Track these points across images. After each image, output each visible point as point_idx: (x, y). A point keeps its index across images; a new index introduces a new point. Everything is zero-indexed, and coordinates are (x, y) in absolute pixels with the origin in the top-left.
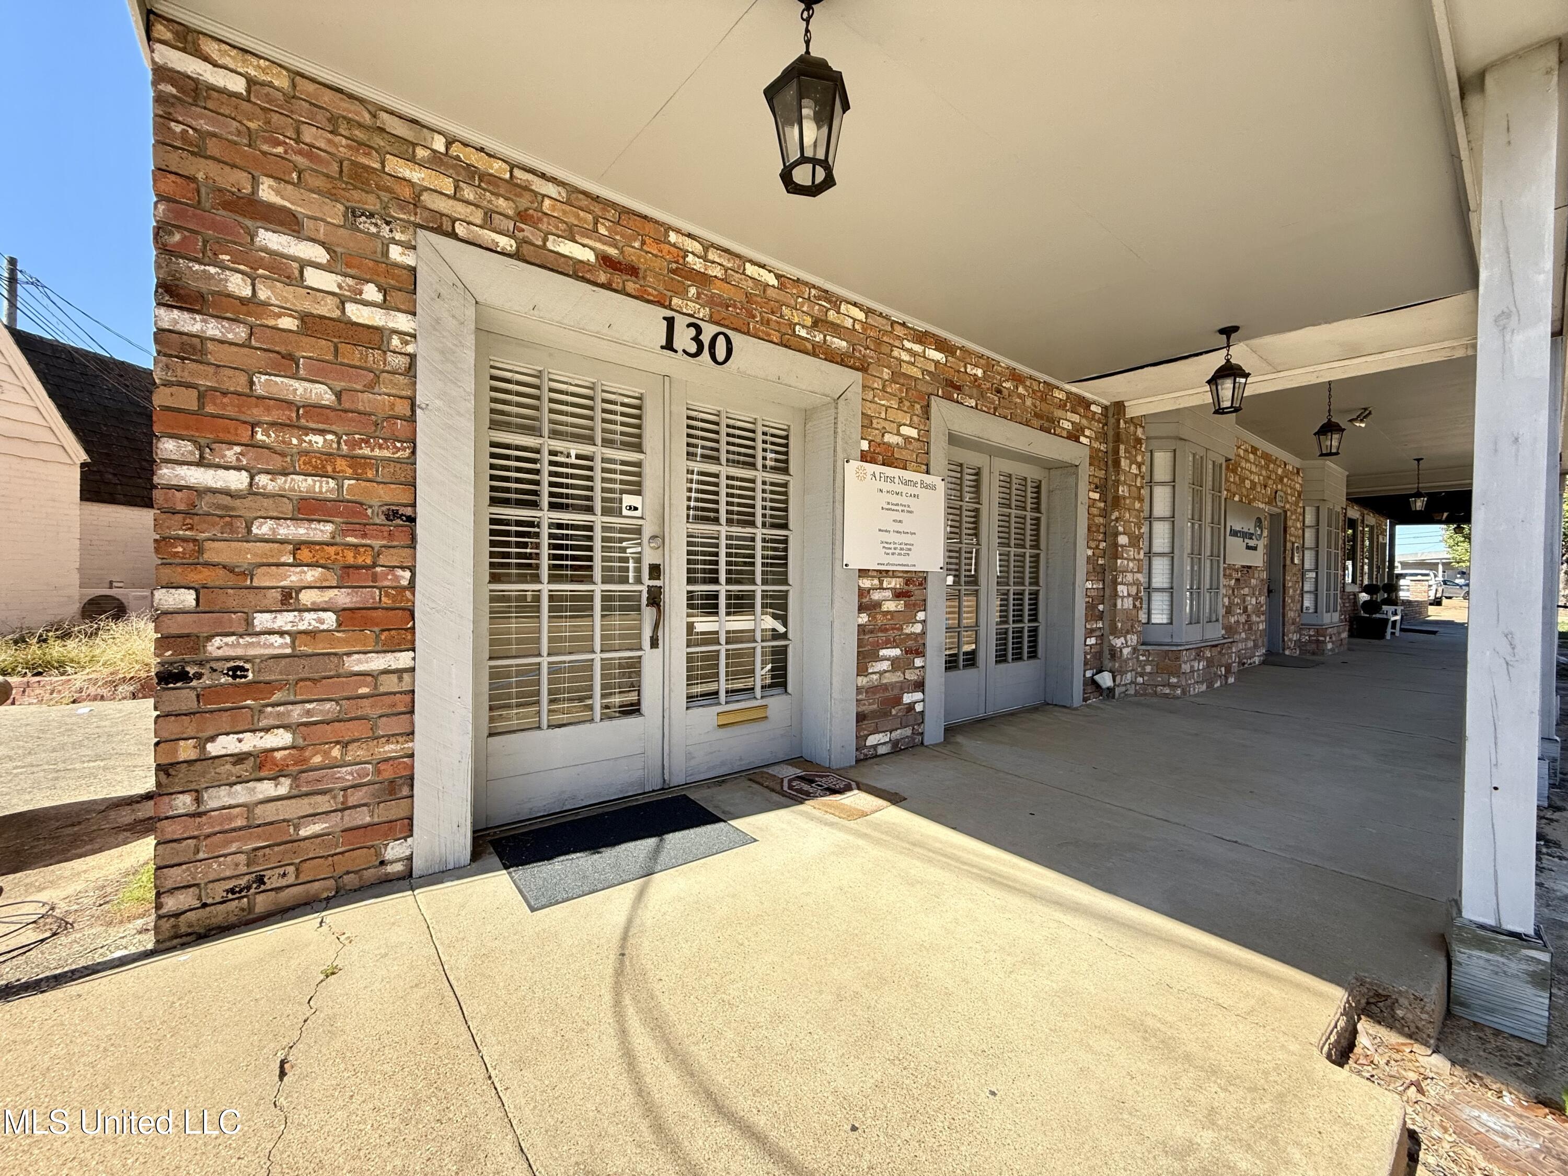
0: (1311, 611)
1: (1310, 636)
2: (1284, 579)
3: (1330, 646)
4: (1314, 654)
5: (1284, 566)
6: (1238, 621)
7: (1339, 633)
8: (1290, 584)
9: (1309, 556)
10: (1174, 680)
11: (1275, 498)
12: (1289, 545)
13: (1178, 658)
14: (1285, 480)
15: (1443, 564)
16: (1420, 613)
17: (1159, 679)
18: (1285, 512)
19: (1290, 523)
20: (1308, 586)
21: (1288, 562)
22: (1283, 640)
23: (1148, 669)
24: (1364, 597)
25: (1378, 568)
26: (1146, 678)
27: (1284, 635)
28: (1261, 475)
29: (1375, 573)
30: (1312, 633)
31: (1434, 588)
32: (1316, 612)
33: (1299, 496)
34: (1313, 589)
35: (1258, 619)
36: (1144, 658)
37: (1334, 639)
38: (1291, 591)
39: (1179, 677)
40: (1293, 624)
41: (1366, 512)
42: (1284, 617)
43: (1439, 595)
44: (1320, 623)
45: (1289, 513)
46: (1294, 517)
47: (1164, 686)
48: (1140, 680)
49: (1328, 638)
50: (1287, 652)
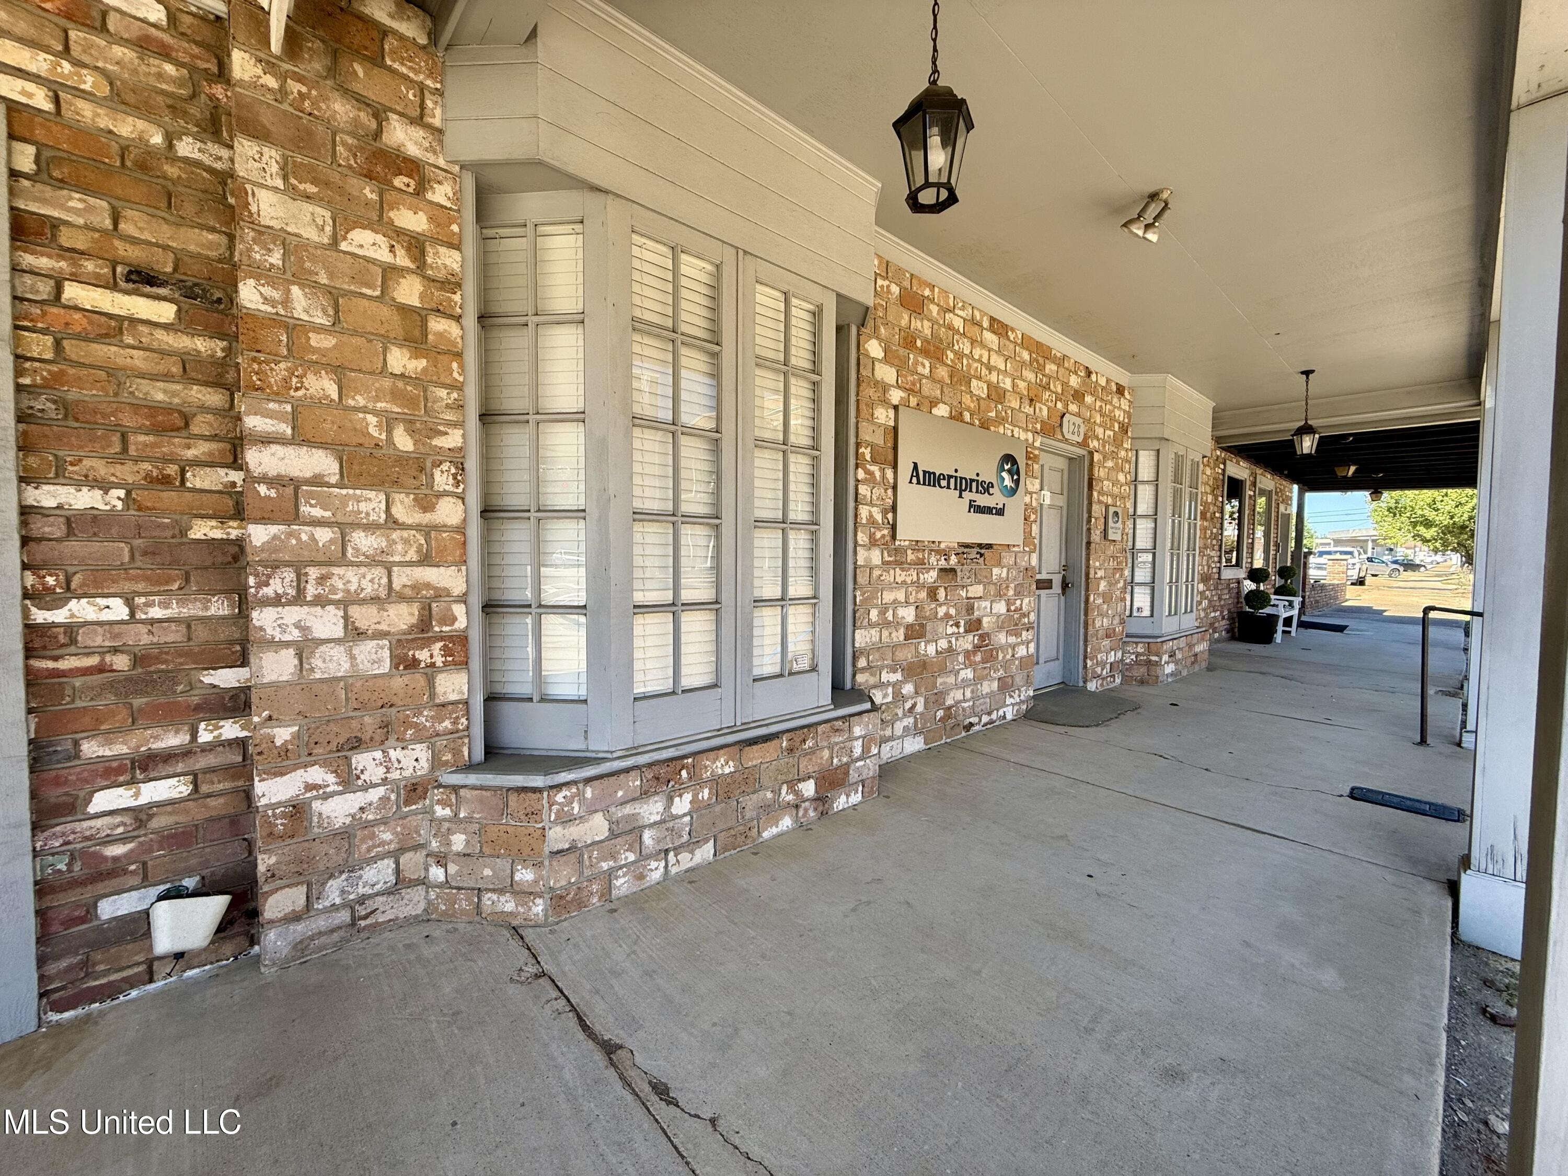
0: (1146, 612)
1: (1138, 655)
2: (1088, 567)
3: (1169, 669)
4: (1142, 682)
5: (1089, 543)
6: (950, 650)
7: (1191, 646)
8: (1100, 573)
9: (1144, 528)
10: (525, 875)
11: (1061, 425)
12: (1097, 510)
13: (533, 814)
14: (1089, 399)
15: (1373, 541)
16: (1336, 598)
17: (487, 872)
18: (1091, 454)
19: (1100, 473)
20: (1142, 575)
21: (1096, 536)
22: (1085, 666)
23: (458, 842)
24: (1249, 585)
25: (1277, 545)
26: (453, 868)
27: (1085, 657)
28: (1021, 378)
29: (1272, 552)
30: (1140, 649)
31: (1357, 566)
32: (1152, 616)
33: (1124, 429)
34: (1148, 579)
35: (1012, 640)
36: (447, 812)
37: (1179, 655)
38: (1103, 585)
39: (538, 865)
40: (1108, 636)
41: (1259, 471)
42: (1086, 628)
43: (1362, 574)
44: (1156, 633)
45: (1097, 457)
46: (1110, 464)
47: (501, 891)
48: (437, 874)
49: (1165, 658)
50: (1092, 686)
